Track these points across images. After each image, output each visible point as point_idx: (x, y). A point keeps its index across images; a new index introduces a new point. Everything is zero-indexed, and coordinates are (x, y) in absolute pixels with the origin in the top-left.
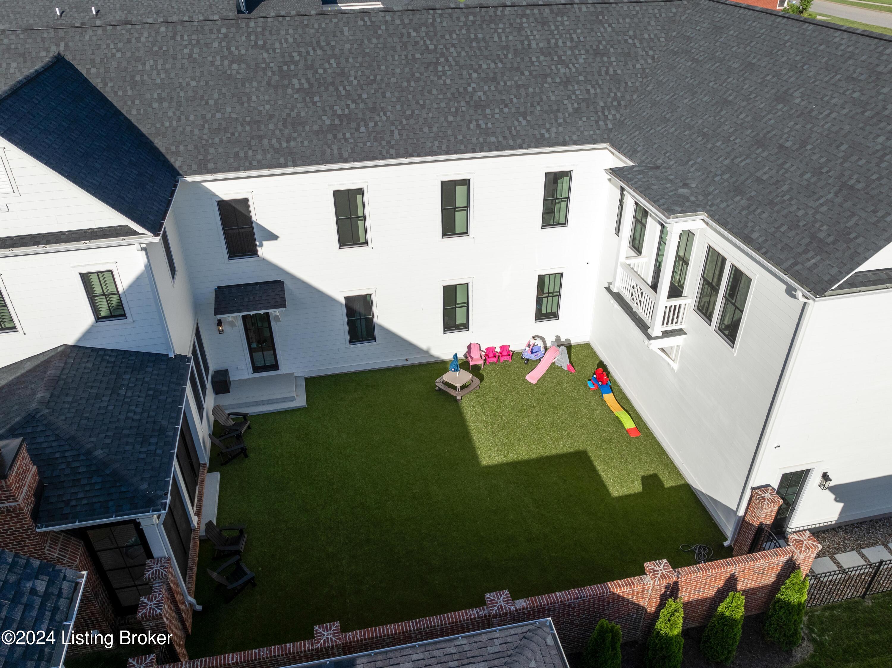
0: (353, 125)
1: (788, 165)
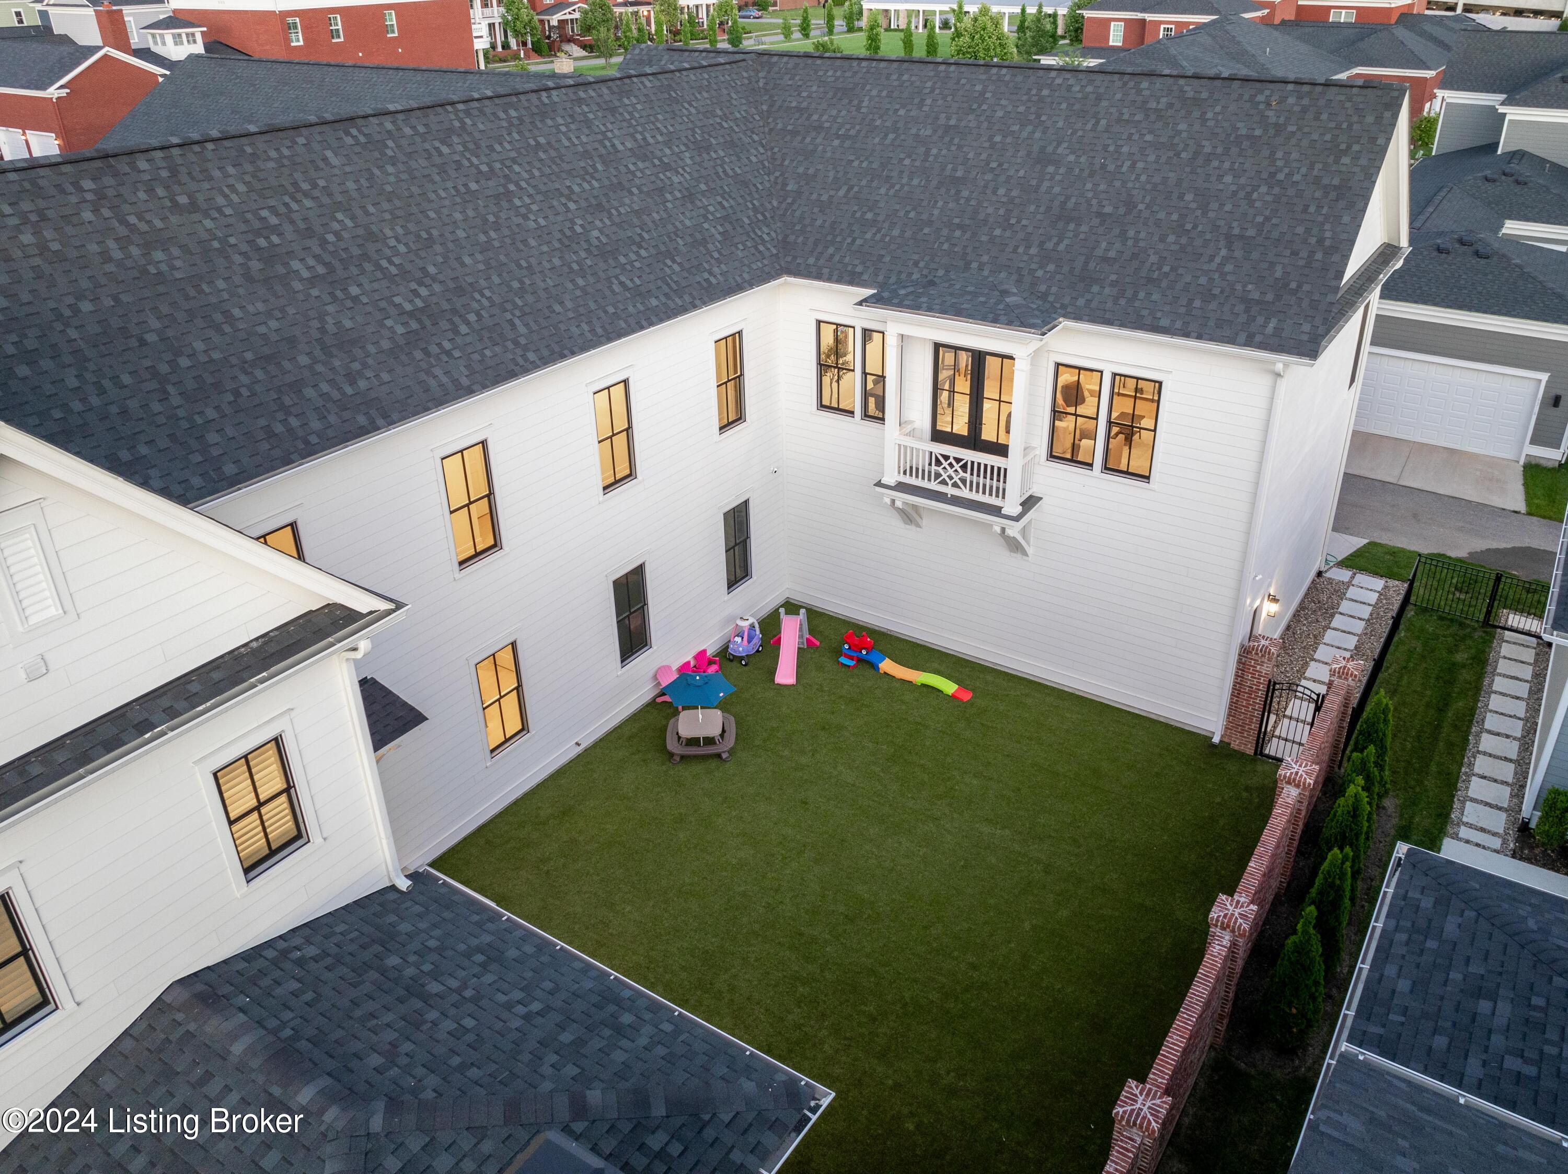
0: (444, 325)
1: (1131, 233)
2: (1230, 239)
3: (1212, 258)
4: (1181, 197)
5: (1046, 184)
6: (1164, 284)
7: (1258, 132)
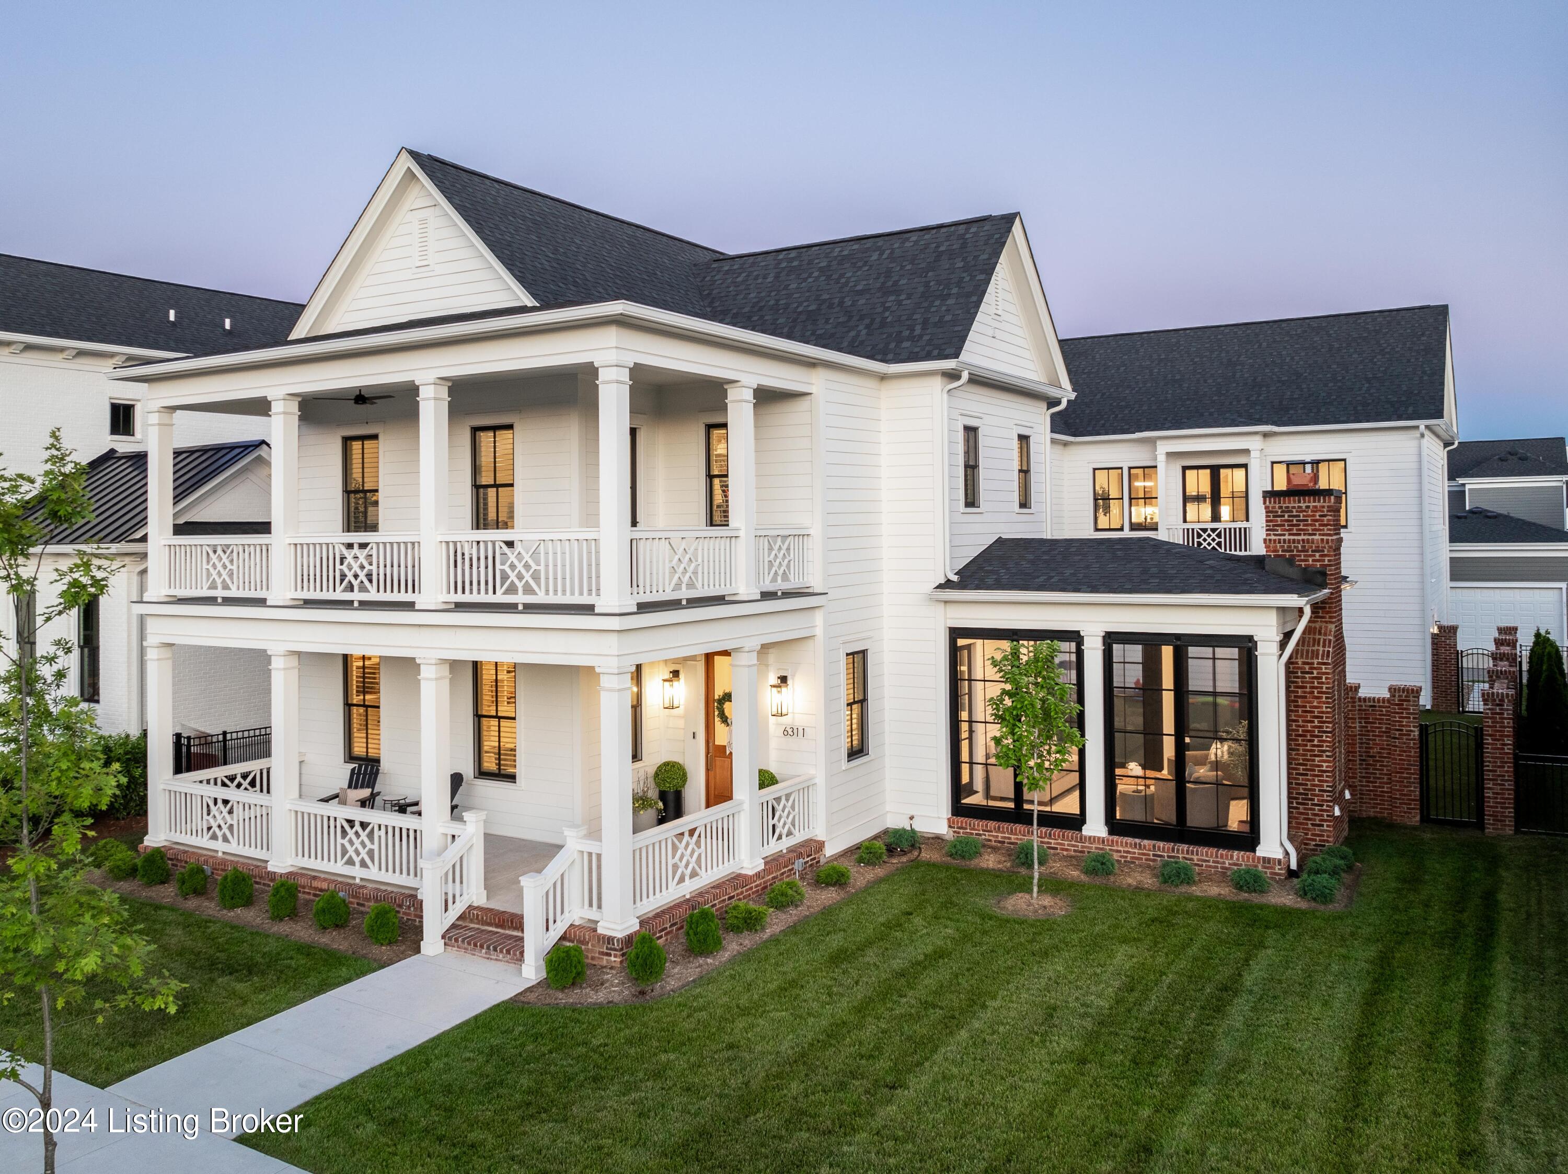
1: (1304, 386)
2: (1368, 380)
3: (1360, 389)
4: (1329, 367)
5: (1238, 375)
6: (1335, 403)
7: (1365, 335)
